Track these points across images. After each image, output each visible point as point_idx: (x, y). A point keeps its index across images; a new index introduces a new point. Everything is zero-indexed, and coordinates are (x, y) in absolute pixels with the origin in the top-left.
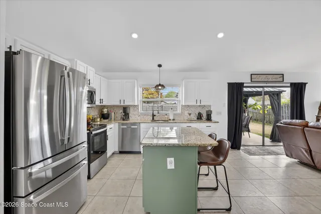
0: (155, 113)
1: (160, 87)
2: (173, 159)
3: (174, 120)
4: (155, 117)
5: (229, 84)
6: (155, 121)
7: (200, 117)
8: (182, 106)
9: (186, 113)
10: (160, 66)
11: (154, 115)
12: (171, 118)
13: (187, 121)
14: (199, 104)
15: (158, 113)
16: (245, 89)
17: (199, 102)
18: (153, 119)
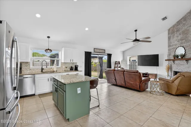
0: (44, 67)
1: (48, 51)
2: (80, 88)
3: (56, 71)
4: (43, 70)
5: (86, 52)
6: (44, 72)
7: (71, 69)
8: (61, 63)
9: (64, 67)
10: (49, 37)
11: (42, 69)
12: (55, 70)
13: (64, 72)
14: (72, 62)
15: (47, 67)
16: (92, 55)
17: (72, 60)
18: (42, 71)
